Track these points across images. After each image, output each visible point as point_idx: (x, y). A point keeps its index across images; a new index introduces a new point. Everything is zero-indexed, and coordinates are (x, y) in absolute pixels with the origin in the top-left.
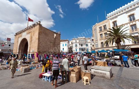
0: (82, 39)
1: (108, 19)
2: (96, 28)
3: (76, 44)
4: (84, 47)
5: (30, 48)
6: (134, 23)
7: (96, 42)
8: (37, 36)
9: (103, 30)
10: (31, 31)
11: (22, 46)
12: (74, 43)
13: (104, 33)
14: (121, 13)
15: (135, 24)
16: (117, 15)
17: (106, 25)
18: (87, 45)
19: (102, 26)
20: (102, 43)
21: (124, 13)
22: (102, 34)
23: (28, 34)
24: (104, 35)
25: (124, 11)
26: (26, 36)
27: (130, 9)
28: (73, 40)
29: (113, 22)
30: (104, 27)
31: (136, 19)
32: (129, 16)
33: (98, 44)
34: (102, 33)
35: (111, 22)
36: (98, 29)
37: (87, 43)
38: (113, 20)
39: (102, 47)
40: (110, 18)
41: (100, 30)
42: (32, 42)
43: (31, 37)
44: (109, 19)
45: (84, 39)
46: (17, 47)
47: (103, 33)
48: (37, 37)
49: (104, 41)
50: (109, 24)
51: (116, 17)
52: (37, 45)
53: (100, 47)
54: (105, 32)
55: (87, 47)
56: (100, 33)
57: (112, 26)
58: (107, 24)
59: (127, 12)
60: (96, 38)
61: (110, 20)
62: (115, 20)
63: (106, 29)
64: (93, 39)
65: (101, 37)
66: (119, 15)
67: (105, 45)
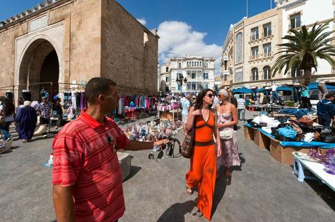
0: (194, 61)
1: (279, 6)
2: (242, 31)
3: (179, 72)
4: (199, 81)
5: (69, 72)
8: (94, 29)
9: (260, 37)
10: (66, 11)
11: (32, 68)
12: (175, 69)
13: (264, 45)
17: (270, 23)
18: (205, 76)
19: (260, 24)
20: (254, 70)
22: (257, 47)
23: (53, 23)
24: (261, 50)
26: (45, 33)
28: (172, 62)
29: (291, 16)
30: (265, 29)
33: (242, 73)
34: (256, 44)
35: (286, 15)
36: (248, 34)
37: (206, 72)
38: (292, 11)
39: (254, 79)
40: (285, 4)
41: (253, 36)
42: (75, 52)
43: (71, 36)
44: (282, 6)
45: (200, 59)
46: (11, 70)
47: (260, 44)
48: (98, 34)
49: (260, 66)
50: (280, 21)
52: (98, 62)
53: (248, 80)
54: (265, 42)
55: (206, 81)
56: (253, 45)
57: (286, 24)
58: (274, 21)
60: (239, 58)
61: (284, 10)
62: (296, 10)
63: (270, 34)
64: (226, 61)
65: (253, 54)
67: (261, 74)
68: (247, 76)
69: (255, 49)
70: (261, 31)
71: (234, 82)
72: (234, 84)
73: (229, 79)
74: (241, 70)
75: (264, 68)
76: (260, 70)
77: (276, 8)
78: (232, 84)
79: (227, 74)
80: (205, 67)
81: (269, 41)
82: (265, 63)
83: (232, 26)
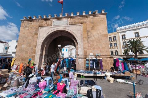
9: (112, 40)
13: (114, 43)
14: (129, 29)
15: (139, 40)
16: (125, 30)
17: (115, 36)
19: (112, 36)
20: (112, 52)
21: (131, 30)
24: (113, 45)
27: (136, 28)
30: (114, 38)
31: (141, 36)
32: (135, 33)
34: (111, 43)
35: (120, 35)
38: (122, 34)
39: (111, 55)
40: (120, 31)
41: (110, 40)
47: (113, 43)
49: (114, 50)
50: (119, 36)
51: (125, 32)
54: (114, 42)
56: (110, 43)
57: (121, 38)
58: (117, 36)
59: (133, 30)
61: (120, 33)
62: (124, 34)
63: (116, 40)
65: (110, 46)
66: (127, 31)
70: (112, 38)
76: (114, 52)
77: (117, 32)
81: (116, 42)
82: (116, 50)
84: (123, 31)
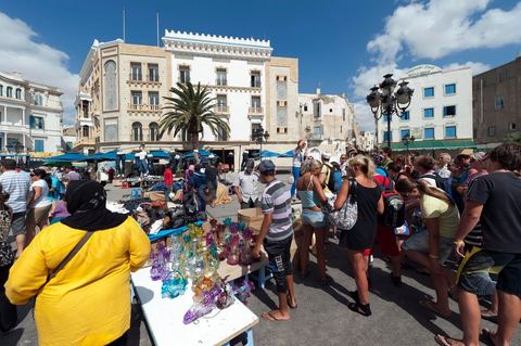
1: (167, 47)
2: (115, 59)
4: (14, 130)
6: (224, 92)
7: (106, 116)
9: (144, 79)
13: (149, 93)
14: (204, 51)
15: (225, 96)
16: (192, 50)
17: (157, 65)
18: (34, 122)
19: (145, 60)
20: (137, 125)
21: (209, 56)
22: (140, 92)
24: (146, 99)
25: (210, 52)
27: (221, 53)
29: (181, 67)
30: (151, 71)
32: (219, 70)
33: (116, 127)
34: (139, 88)
35: (176, 62)
36: (125, 71)
37: (35, 113)
38: (182, 61)
39: (136, 139)
40: (173, 48)
41: (135, 75)
44: (170, 49)
45: (18, 84)
47: (144, 89)
49: (145, 120)
50: (169, 68)
51: (191, 56)
53: (128, 140)
54: (151, 88)
55: (37, 132)
56: (133, 88)
57: (176, 76)
58: (162, 64)
59: (215, 57)
60: (111, 102)
61: (173, 56)
62: (186, 62)
63: (157, 80)
64: (85, 102)
65: (135, 102)
66: (198, 55)
67: (146, 133)
68: (126, 134)
69: (136, 94)
70: (145, 71)
71: (102, 141)
72: (103, 144)
73: (93, 134)
74: (114, 122)
75: (151, 125)
76: (145, 126)
77: (163, 49)
78: (98, 143)
79: (90, 124)
80: (32, 103)
81: (155, 89)
82: (152, 119)
83: (96, 43)
84: (185, 49)
